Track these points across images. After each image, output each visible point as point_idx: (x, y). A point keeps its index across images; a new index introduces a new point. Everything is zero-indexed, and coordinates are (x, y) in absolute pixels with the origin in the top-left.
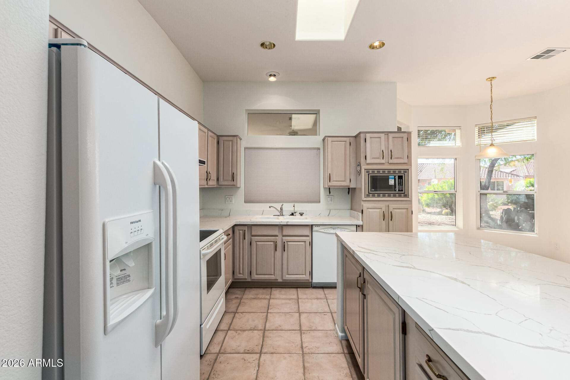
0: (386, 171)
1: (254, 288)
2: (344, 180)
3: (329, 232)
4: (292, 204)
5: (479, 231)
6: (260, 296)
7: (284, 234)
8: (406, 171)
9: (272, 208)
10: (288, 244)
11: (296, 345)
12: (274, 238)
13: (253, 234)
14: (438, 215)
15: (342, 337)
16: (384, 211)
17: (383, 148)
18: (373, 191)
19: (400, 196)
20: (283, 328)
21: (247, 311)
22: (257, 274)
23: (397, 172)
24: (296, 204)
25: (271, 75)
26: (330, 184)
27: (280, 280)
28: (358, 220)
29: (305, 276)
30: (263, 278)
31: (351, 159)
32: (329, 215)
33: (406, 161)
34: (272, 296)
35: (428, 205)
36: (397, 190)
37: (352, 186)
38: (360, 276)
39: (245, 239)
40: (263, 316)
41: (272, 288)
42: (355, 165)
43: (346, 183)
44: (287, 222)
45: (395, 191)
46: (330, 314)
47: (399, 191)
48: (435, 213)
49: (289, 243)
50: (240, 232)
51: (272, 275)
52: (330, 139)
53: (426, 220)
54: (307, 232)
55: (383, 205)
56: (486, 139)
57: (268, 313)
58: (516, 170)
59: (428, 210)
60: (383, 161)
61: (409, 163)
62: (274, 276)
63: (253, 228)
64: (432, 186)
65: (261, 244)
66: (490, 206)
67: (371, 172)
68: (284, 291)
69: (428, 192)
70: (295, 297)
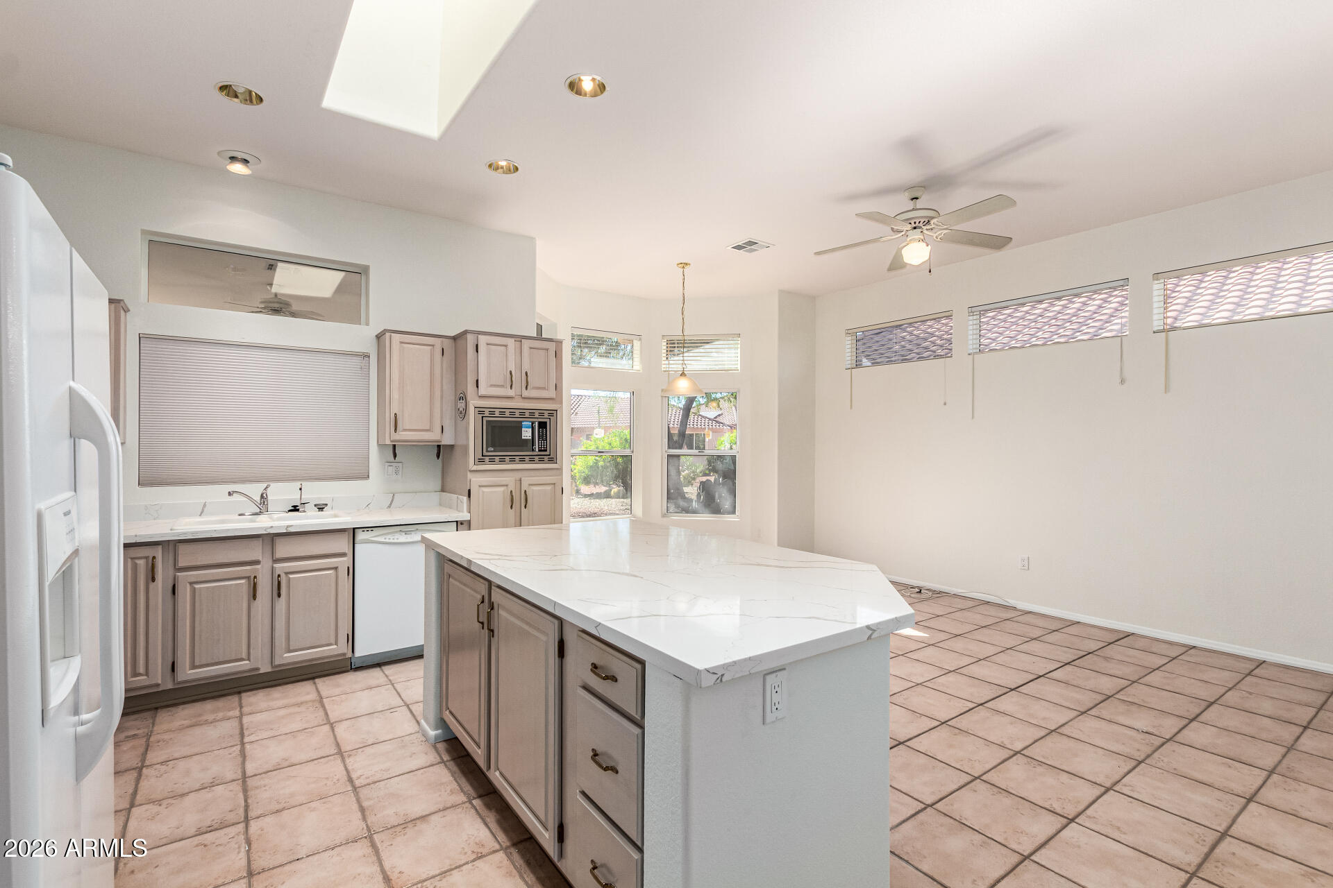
0: (517, 411)
1: (184, 703)
2: (428, 428)
3: (396, 541)
4: (298, 485)
5: (665, 519)
6: (211, 717)
7: (279, 555)
8: (553, 413)
9: (236, 497)
10: (289, 579)
11: (335, 780)
12: (248, 568)
13: (181, 564)
14: (604, 498)
15: (436, 737)
16: (511, 492)
17: (512, 367)
18: (491, 451)
19: (541, 461)
20: (295, 760)
21: (177, 755)
22: (193, 667)
23: (537, 416)
24: (305, 485)
25: (233, 159)
26: (397, 437)
27: (265, 668)
28: (458, 509)
29: (335, 646)
30: (213, 674)
31: (444, 384)
32: (391, 504)
33: (551, 393)
34: (245, 710)
35: (587, 480)
36: (537, 450)
37: (447, 440)
38: (483, 602)
39: (153, 580)
40: (230, 754)
41: (239, 693)
42: (453, 398)
43: (434, 436)
44: (288, 527)
45: (533, 450)
46: (405, 708)
47: (539, 451)
48: (598, 496)
49: (291, 576)
50: (136, 564)
51: (242, 660)
52: (396, 337)
53: (581, 510)
54: (342, 545)
55: (509, 479)
56: (675, 364)
57: (243, 744)
58: (722, 414)
59: (586, 489)
60: (511, 393)
61: (558, 399)
62: (247, 662)
63: (181, 547)
64: (593, 443)
65: (208, 588)
66: (685, 478)
67: (487, 414)
68: (277, 693)
69: (586, 453)
70: (313, 696)
